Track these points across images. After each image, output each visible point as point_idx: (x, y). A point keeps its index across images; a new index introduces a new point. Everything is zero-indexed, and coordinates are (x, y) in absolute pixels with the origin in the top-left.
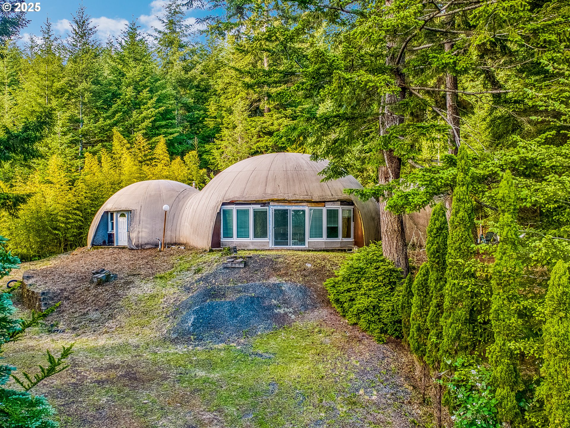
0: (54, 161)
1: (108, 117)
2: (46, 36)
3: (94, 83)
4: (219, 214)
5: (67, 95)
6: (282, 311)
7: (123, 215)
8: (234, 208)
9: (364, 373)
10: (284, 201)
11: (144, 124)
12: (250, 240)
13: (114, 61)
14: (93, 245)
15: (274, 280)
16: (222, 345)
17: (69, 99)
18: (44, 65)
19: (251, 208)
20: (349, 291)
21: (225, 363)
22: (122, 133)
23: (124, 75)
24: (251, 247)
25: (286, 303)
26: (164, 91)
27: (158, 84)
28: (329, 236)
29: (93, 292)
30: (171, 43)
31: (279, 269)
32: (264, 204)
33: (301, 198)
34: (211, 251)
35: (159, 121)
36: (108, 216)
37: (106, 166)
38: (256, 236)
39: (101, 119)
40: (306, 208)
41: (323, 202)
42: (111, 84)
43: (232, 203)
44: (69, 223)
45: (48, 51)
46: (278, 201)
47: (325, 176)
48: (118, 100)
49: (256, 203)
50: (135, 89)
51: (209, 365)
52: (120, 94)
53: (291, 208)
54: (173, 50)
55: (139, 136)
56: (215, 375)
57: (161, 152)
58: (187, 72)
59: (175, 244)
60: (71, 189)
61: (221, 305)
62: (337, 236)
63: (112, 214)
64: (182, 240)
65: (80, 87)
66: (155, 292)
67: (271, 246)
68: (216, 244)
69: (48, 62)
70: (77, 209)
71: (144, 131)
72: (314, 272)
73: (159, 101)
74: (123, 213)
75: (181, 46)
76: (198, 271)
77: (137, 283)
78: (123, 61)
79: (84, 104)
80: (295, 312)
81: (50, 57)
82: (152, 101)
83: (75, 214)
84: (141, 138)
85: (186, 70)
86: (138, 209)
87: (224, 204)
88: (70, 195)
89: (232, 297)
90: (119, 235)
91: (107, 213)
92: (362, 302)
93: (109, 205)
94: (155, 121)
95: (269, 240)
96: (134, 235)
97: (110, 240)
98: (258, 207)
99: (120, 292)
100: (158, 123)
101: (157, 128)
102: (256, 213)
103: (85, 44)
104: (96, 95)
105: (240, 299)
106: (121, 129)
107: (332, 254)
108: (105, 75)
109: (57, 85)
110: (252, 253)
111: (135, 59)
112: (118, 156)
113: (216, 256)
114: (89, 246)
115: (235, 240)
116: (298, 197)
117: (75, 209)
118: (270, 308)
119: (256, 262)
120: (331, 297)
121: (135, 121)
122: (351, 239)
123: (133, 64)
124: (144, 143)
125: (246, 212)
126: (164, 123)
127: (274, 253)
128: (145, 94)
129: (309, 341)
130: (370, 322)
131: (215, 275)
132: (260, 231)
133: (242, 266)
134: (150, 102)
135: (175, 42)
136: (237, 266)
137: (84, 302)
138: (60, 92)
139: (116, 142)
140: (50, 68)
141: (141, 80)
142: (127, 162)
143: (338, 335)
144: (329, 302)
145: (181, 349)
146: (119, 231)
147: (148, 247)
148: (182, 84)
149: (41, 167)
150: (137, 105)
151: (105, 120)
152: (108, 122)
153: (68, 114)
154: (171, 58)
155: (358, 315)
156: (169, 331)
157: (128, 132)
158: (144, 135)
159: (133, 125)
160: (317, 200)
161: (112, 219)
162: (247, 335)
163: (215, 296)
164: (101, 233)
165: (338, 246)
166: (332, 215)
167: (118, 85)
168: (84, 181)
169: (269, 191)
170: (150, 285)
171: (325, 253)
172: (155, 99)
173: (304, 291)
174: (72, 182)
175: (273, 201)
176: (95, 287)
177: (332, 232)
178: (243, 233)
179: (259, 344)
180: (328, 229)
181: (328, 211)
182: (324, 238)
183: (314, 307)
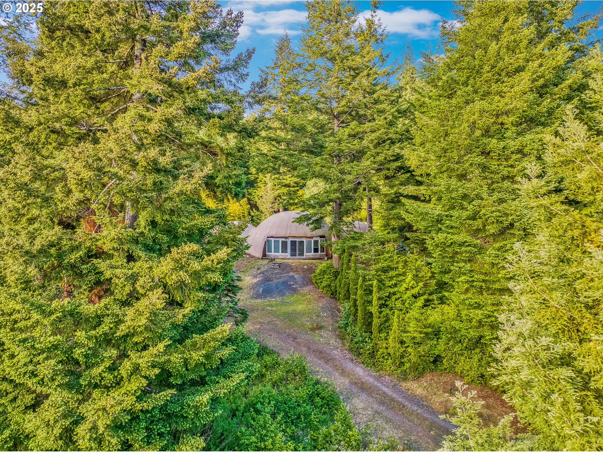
4: (266, 242)
6: (295, 287)
8: (273, 239)
9: (323, 308)
10: (295, 237)
12: (280, 254)
15: (291, 274)
16: (273, 299)
19: (280, 240)
20: (320, 279)
21: (277, 305)
24: (280, 257)
25: (296, 283)
28: (315, 252)
31: (293, 269)
32: (286, 238)
33: (302, 235)
34: (262, 259)
38: (282, 252)
40: (305, 240)
41: (312, 237)
43: (272, 237)
46: (293, 237)
49: (283, 237)
51: (271, 306)
53: (298, 240)
56: (274, 309)
61: (272, 284)
62: (318, 252)
67: (289, 257)
68: (264, 255)
72: (308, 270)
76: (258, 269)
80: (300, 287)
87: (268, 237)
89: (276, 281)
92: (324, 284)
95: (288, 255)
98: (283, 239)
102: (282, 242)
105: (278, 282)
107: (315, 261)
110: (282, 261)
113: (265, 262)
115: (273, 254)
118: (290, 285)
119: (284, 265)
120: (314, 281)
122: (325, 253)
125: (278, 241)
127: (290, 261)
129: (305, 298)
130: (327, 291)
131: (267, 271)
132: (284, 250)
133: (278, 267)
136: (276, 267)
143: (315, 296)
144: (313, 283)
145: (259, 301)
155: (323, 288)
156: (253, 294)
160: (310, 236)
162: (282, 295)
163: (269, 281)
165: (318, 257)
166: (316, 242)
169: (288, 232)
171: (313, 261)
173: (303, 278)
175: (290, 237)
177: (316, 250)
178: (276, 251)
179: (287, 299)
180: (314, 249)
181: (314, 241)
182: (312, 253)
183: (307, 285)
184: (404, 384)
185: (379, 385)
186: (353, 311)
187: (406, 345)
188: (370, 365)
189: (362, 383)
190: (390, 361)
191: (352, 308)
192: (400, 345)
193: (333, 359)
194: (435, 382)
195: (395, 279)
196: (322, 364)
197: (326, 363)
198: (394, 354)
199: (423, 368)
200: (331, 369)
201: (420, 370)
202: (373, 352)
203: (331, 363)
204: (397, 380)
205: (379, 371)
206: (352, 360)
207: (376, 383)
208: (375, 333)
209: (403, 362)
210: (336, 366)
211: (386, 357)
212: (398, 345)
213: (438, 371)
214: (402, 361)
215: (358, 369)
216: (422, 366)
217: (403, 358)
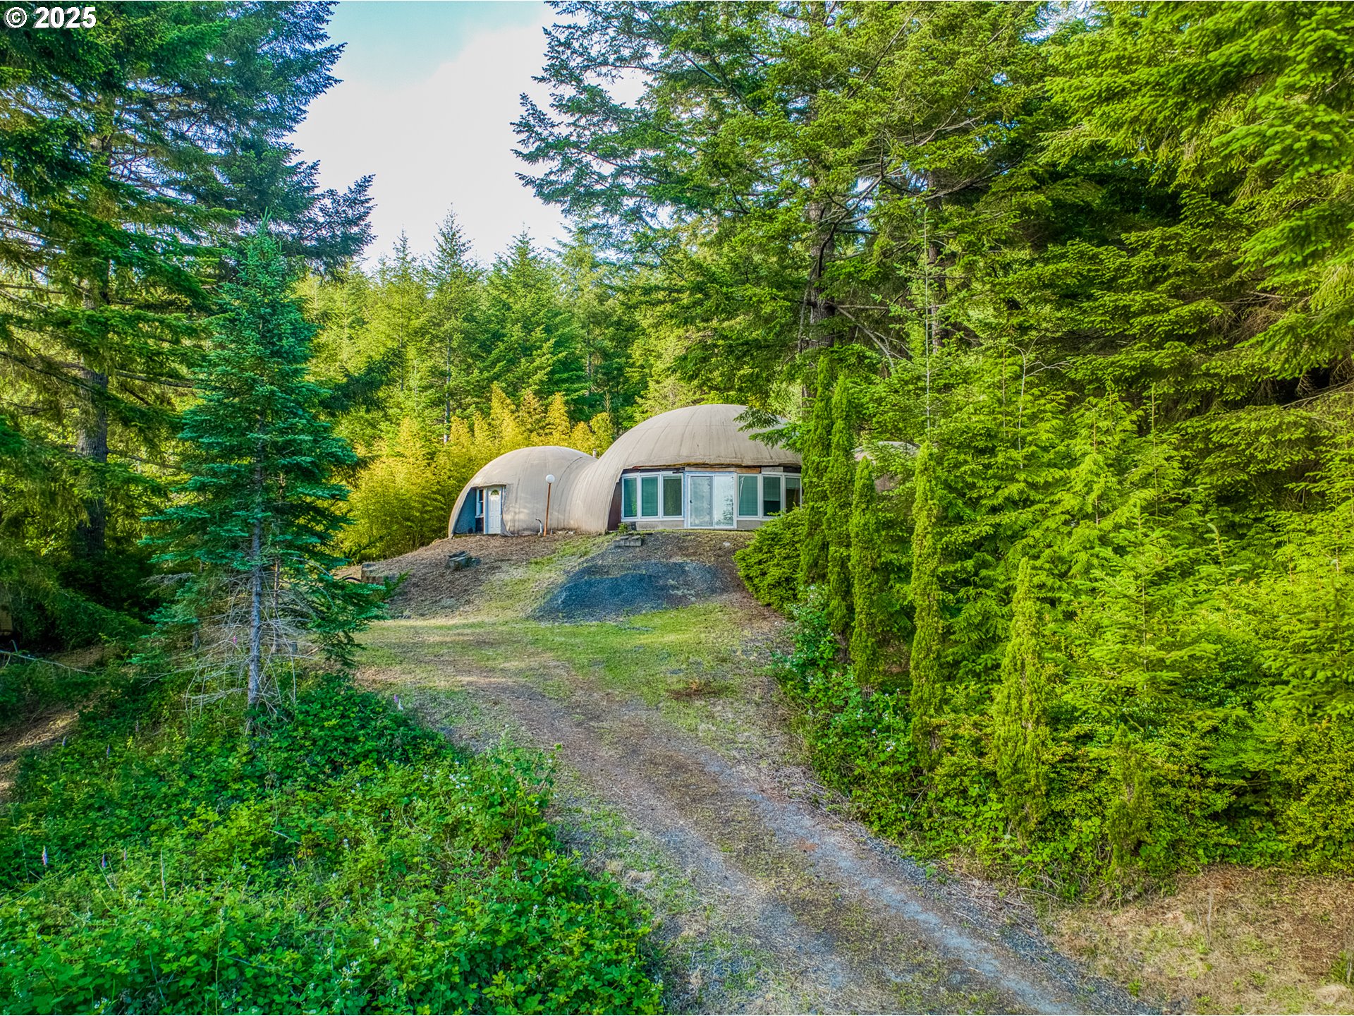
0: (408, 426)
1: (486, 368)
2: (401, 255)
3: (465, 319)
4: (619, 484)
5: (428, 337)
6: (680, 593)
7: (495, 492)
8: (638, 476)
10: (704, 465)
11: (537, 377)
12: (659, 518)
13: (496, 288)
14: (455, 533)
15: (678, 559)
16: (594, 623)
17: (431, 343)
18: (397, 297)
19: (660, 476)
20: (760, 562)
22: (504, 390)
23: (509, 309)
24: (660, 527)
25: (687, 584)
26: (567, 330)
27: (557, 320)
28: (766, 513)
29: (449, 578)
30: (581, 260)
31: (687, 548)
32: (678, 469)
33: (728, 461)
34: (607, 533)
35: (558, 372)
36: (476, 493)
37: (480, 435)
38: (666, 513)
39: (476, 371)
40: (735, 476)
41: (759, 467)
42: (490, 322)
43: (635, 470)
44: (426, 512)
45: (404, 277)
46: (698, 465)
47: (743, 424)
48: (500, 344)
49: (667, 468)
50: (524, 327)
52: (504, 335)
54: (583, 271)
55: (527, 394)
57: (557, 415)
58: (601, 302)
59: (564, 529)
60: (429, 465)
61: (601, 582)
63: (481, 492)
64: (573, 524)
65: (447, 326)
66: (525, 577)
67: (687, 525)
68: (614, 524)
69: (404, 292)
70: (438, 492)
71: (537, 387)
72: (732, 550)
73: (558, 344)
74: (495, 488)
75: (595, 266)
76: (585, 554)
77: (504, 568)
78: (509, 288)
79: (452, 350)
80: (697, 595)
81: (405, 285)
82: (548, 344)
83: (436, 500)
84: (532, 396)
85: (601, 299)
86: (516, 482)
87: (625, 471)
88: (428, 474)
89: (616, 574)
90: (490, 520)
91: (474, 490)
93: (478, 480)
94: (552, 373)
95: (684, 520)
96: (508, 517)
97: (478, 527)
98: (670, 474)
99: (483, 577)
100: (557, 376)
101: (556, 383)
102: (666, 481)
103: (455, 265)
104: (469, 337)
105: (626, 576)
106: (504, 385)
108: (484, 308)
109: (416, 323)
110: (655, 530)
111: (526, 285)
112: (498, 422)
114: (450, 535)
115: (637, 519)
116: (723, 461)
117: (434, 493)
118: (664, 588)
119: (657, 539)
120: (741, 574)
121: (525, 373)
123: (521, 291)
124: (535, 403)
125: (655, 480)
126: (565, 375)
128: (538, 333)
131: (602, 555)
132: (672, 507)
133: (639, 544)
134: (546, 346)
135: (586, 259)
136: (632, 544)
137: (436, 589)
138: (421, 332)
139: (495, 403)
140: (406, 299)
141: (534, 315)
142: (509, 429)
145: (545, 625)
146: (490, 514)
147: (526, 533)
148: (597, 319)
149: (390, 435)
150: (527, 350)
151: (481, 372)
152: (486, 374)
153: (430, 363)
154: (580, 283)
156: (534, 610)
157: (513, 391)
158: (536, 393)
159: (521, 379)
160: (750, 463)
161: (481, 498)
162: (627, 613)
163: (594, 573)
164: (466, 517)
166: (771, 484)
167: (502, 322)
168: (448, 453)
169: (685, 452)
170: (521, 570)
172: (552, 341)
173: (714, 572)
174: (432, 456)
175: (689, 465)
176: (452, 573)
177: (771, 508)
178: (649, 510)
179: (638, 620)
180: (766, 503)
181: (765, 479)
182: (760, 516)
183: (725, 590)
184: (1067, 922)
185: (932, 918)
186: (838, 614)
187: (1076, 729)
188: (900, 827)
189: (839, 907)
190: (993, 808)
191: (834, 603)
192: (1044, 730)
193: (722, 796)
194: (1245, 919)
195: (1021, 476)
196: (660, 813)
197: (681, 807)
198: (1016, 771)
199: (1173, 845)
200: (694, 835)
201: (1157, 850)
202: (918, 771)
203: (706, 811)
204: (1031, 900)
205: (936, 856)
206: (816, 803)
207: (914, 907)
208: (923, 684)
209: (1060, 814)
210: (727, 822)
211: (974, 791)
212: (1036, 733)
213: (1257, 861)
214: (1058, 805)
215: (834, 839)
216: (1167, 835)
217: (1063, 791)
